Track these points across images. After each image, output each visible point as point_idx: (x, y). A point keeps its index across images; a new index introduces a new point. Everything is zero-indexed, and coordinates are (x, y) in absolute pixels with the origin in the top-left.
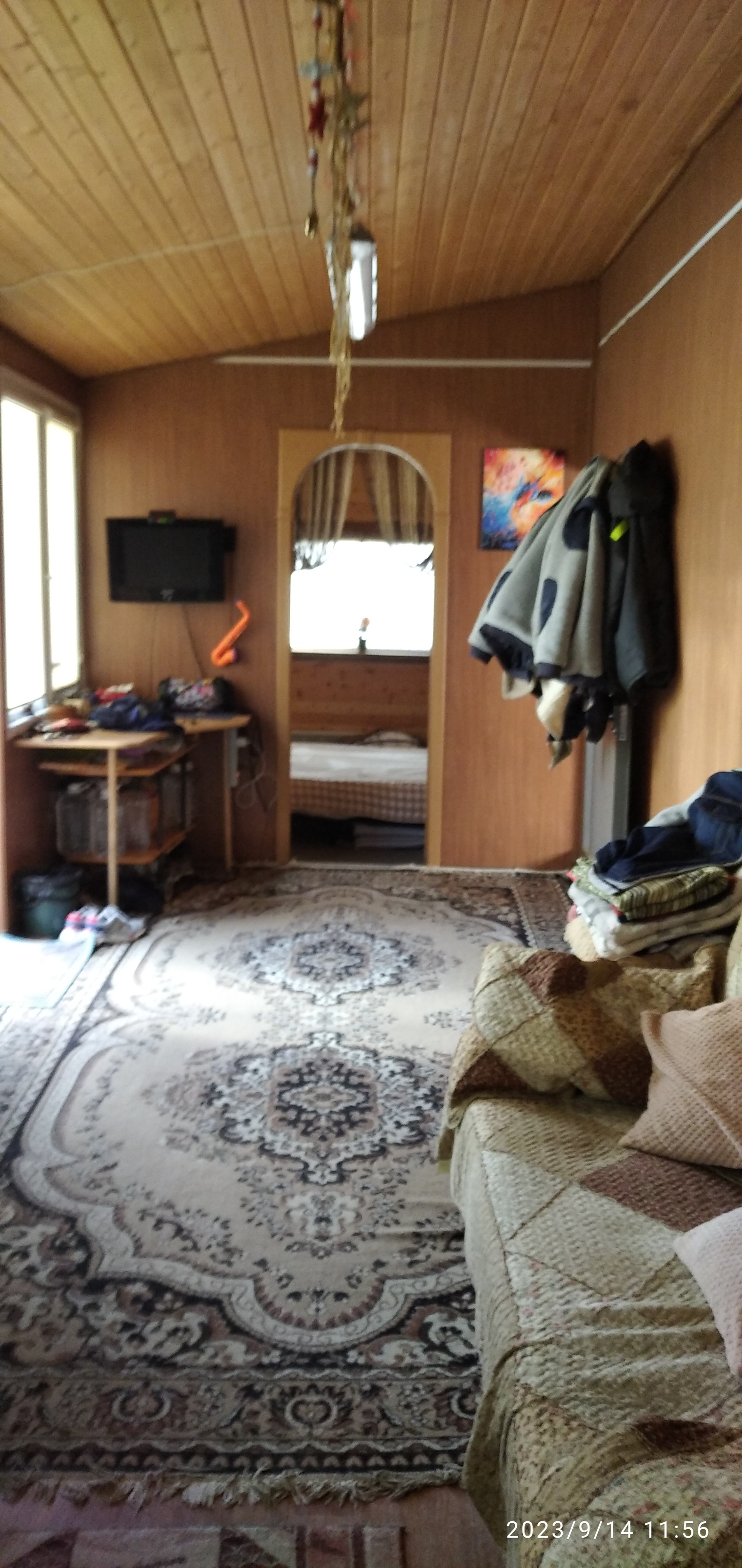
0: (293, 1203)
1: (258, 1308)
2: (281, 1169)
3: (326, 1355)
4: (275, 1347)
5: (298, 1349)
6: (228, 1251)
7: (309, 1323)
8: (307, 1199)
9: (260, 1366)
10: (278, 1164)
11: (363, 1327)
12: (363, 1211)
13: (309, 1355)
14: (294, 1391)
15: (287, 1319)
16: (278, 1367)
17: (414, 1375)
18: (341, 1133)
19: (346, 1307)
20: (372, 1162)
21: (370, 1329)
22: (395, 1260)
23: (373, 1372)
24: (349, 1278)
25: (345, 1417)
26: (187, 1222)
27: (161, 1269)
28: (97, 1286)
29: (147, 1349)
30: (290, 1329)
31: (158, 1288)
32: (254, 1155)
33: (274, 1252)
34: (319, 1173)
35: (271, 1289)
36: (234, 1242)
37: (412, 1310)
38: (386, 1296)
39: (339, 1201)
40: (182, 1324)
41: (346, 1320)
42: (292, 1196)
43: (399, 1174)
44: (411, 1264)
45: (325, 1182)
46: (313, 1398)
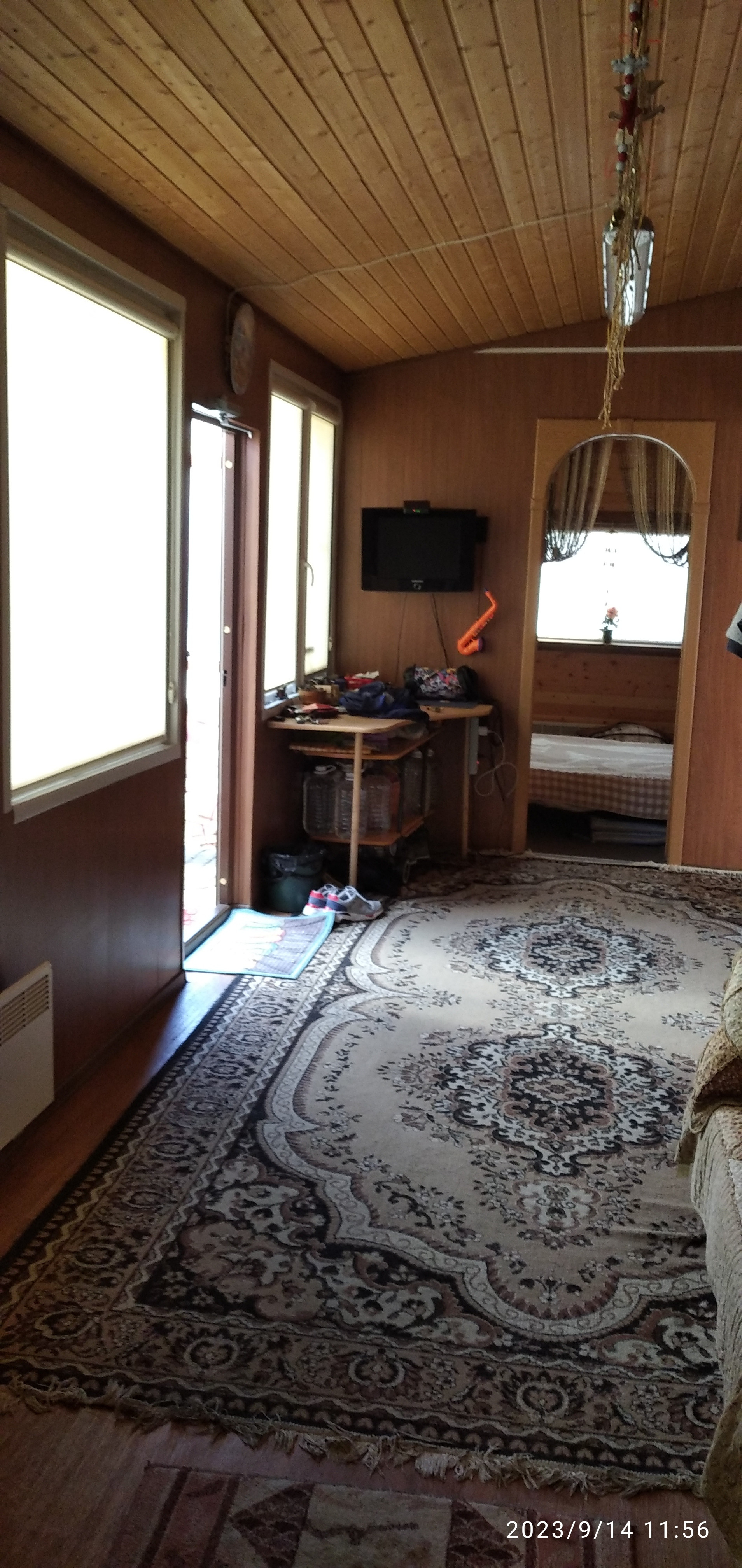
0: (525, 1191)
1: (490, 1290)
2: (514, 1156)
3: (558, 1345)
4: (507, 1330)
5: (529, 1335)
6: (461, 1230)
7: (540, 1312)
8: (540, 1189)
9: (492, 1348)
10: (511, 1151)
11: (595, 1322)
12: (596, 1206)
13: (541, 1343)
14: (525, 1376)
15: (519, 1305)
16: (511, 1350)
17: (648, 1376)
18: (575, 1127)
19: (579, 1300)
20: (606, 1159)
21: (602, 1325)
22: (630, 1259)
23: (606, 1368)
24: (581, 1272)
25: (576, 1409)
26: (421, 1199)
27: (396, 1241)
28: (334, 1251)
29: (382, 1317)
30: (522, 1314)
31: (393, 1259)
32: (487, 1139)
33: (508, 1237)
34: (553, 1164)
35: (503, 1274)
36: (467, 1223)
37: (646, 1311)
38: (620, 1294)
39: (573, 1193)
40: (416, 1297)
41: (579, 1313)
42: (525, 1184)
43: (635, 1174)
44: (646, 1265)
45: (558, 1174)
46: (545, 1385)
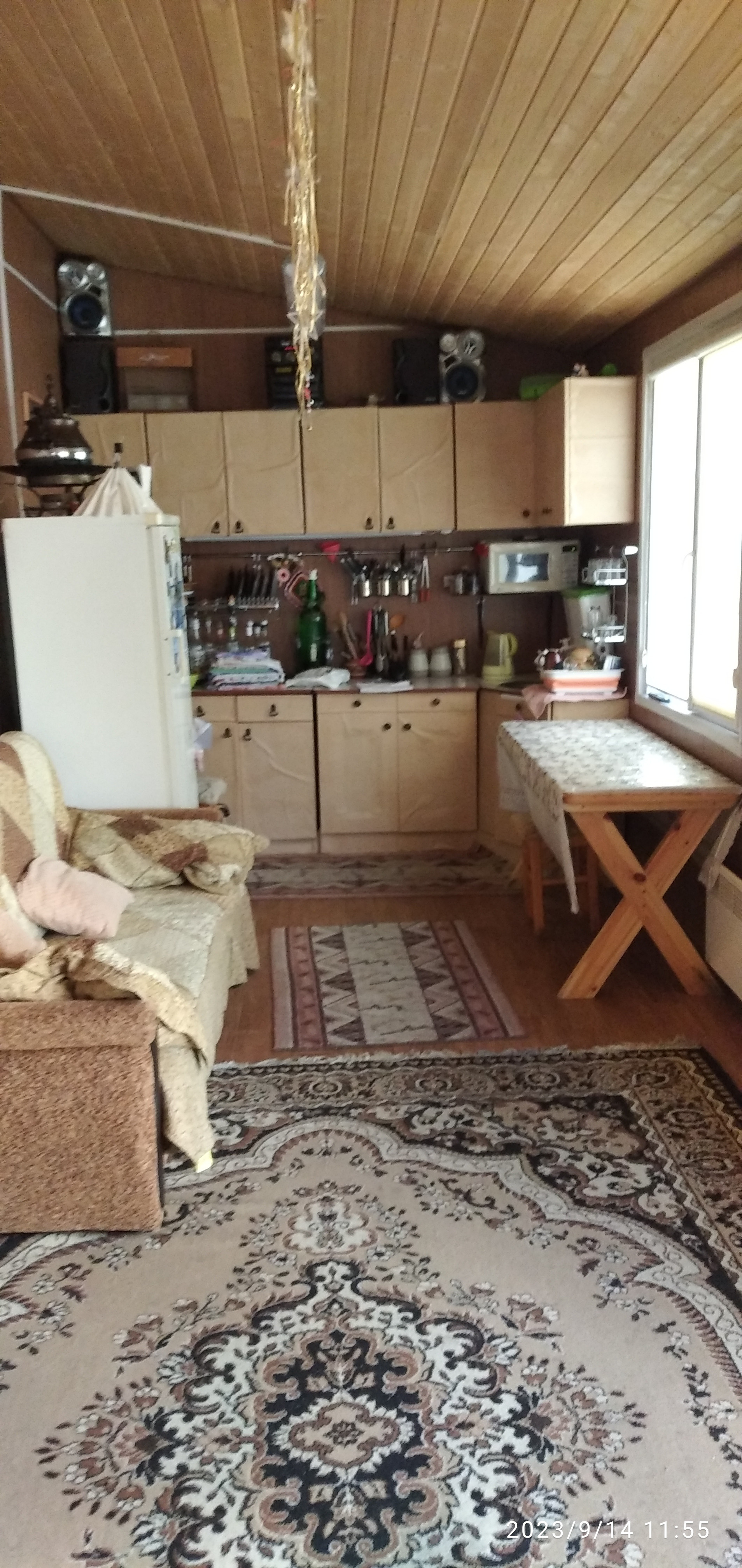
3: (317, 1115)
5: (339, 1117)
7: (332, 1134)
8: (348, 1240)
9: (363, 1107)
11: (292, 1132)
13: (330, 1115)
14: (338, 1095)
15: (349, 1135)
16: (350, 1107)
17: (256, 1108)
19: (304, 1145)
20: (272, 1298)
21: (286, 1132)
22: (258, 1181)
23: (284, 1108)
24: (301, 1167)
25: (304, 1086)
26: (463, 1206)
28: (511, 1149)
29: (446, 1112)
30: (346, 1129)
31: (458, 1148)
32: (424, 1300)
33: (369, 1184)
34: (337, 1277)
35: (366, 1154)
36: (410, 1190)
37: (251, 1146)
38: (270, 1154)
39: (311, 1242)
40: (428, 1126)
41: (304, 1137)
42: (364, 1244)
43: (241, 1282)
44: (245, 1179)
45: (330, 1264)
46: (326, 1094)
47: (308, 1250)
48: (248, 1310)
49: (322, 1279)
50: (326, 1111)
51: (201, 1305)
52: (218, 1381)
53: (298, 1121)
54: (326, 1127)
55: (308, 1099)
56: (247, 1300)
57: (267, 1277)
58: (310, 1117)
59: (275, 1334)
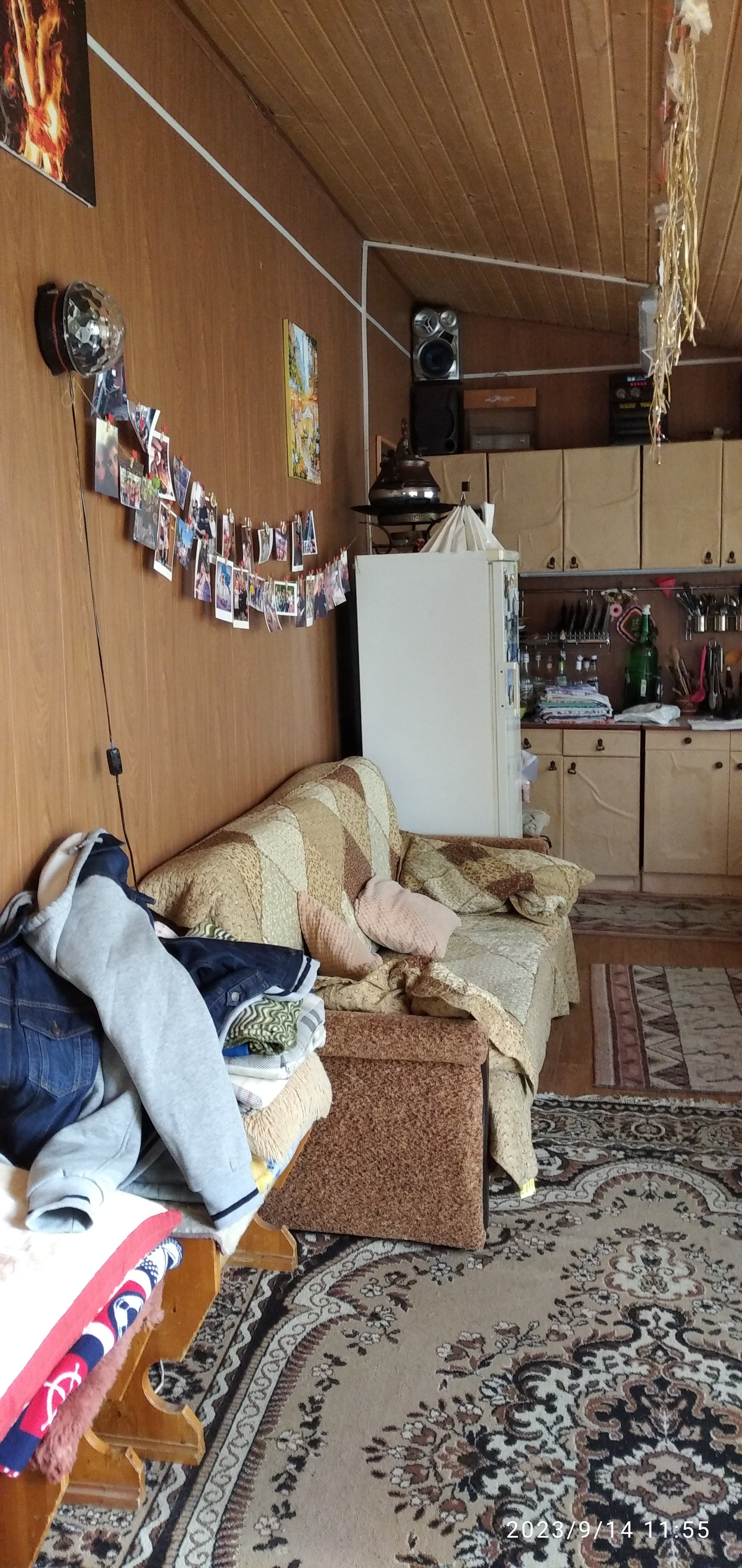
0: (689, 1285)
1: (701, 1190)
2: (712, 1334)
3: (640, 1156)
4: (681, 1164)
5: (663, 1162)
7: (657, 1177)
8: (674, 1288)
9: (689, 1153)
10: (719, 1343)
11: (614, 1171)
12: (609, 1269)
13: (653, 1157)
14: (662, 1140)
15: (675, 1180)
16: (676, 1152)
17: (577, 1141)
19: (626, 1186)
20: (594, 1336)
21: (607, 1169)
23: (606, 1145)
24: (624, 1206)
25: (625, 1127)
30: (671, 1174)
33: (697, 1234)
34: (663, 1324)
35: (693, 1202)
37: (571, 1179)
38: (591, 1190)
39: (635, 1284)
41: (626, 1177)
44: (567, 1212)
45: (655, 1309)
46: (648, 1136)
47: (631, 1292)
48: (569, 1343)
49: (646, 1323)
50: (649, 1154)
51: (523, 1330)
52: (540, 1410)
53: (619, 1160)
54: (650, 1169)
55: (631, 1139)
56: (569, 1333)
57: (590, 1314)
58: (632, 1158)
59: (599, 1372)
